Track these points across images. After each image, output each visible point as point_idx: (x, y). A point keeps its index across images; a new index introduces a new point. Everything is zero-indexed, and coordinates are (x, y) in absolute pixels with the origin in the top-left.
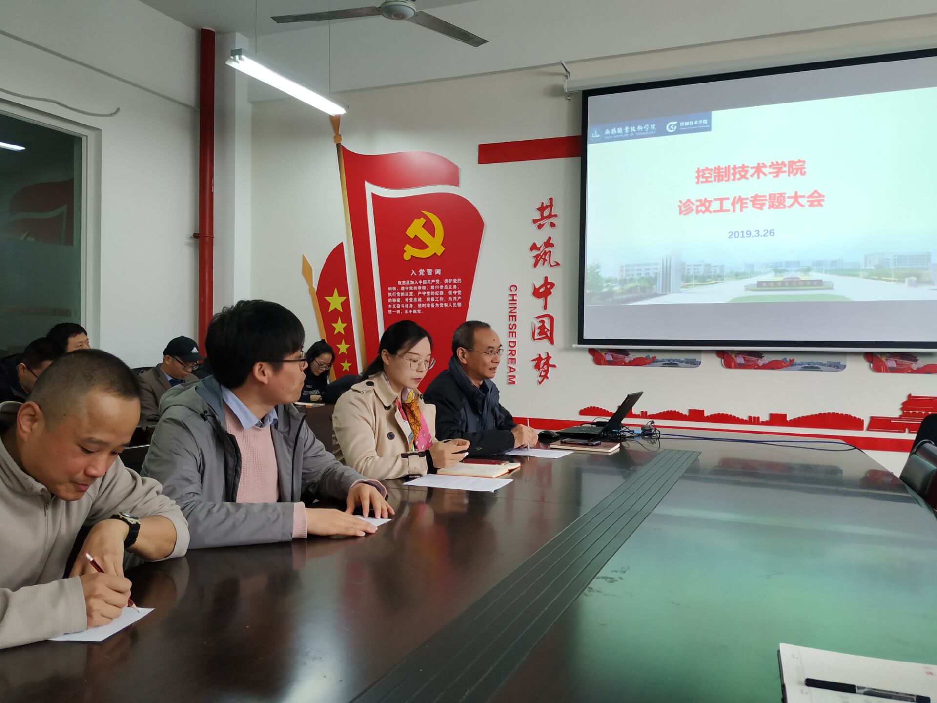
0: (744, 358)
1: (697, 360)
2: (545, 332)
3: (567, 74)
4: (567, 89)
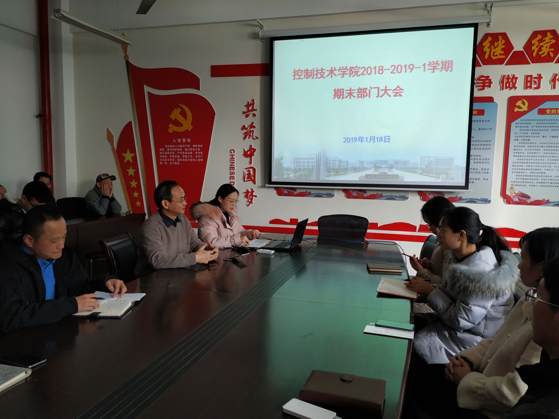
0: (357, 193)
1: (332, 194)
2: (250, 177)
3: (261, 27)
4: (261, 35)
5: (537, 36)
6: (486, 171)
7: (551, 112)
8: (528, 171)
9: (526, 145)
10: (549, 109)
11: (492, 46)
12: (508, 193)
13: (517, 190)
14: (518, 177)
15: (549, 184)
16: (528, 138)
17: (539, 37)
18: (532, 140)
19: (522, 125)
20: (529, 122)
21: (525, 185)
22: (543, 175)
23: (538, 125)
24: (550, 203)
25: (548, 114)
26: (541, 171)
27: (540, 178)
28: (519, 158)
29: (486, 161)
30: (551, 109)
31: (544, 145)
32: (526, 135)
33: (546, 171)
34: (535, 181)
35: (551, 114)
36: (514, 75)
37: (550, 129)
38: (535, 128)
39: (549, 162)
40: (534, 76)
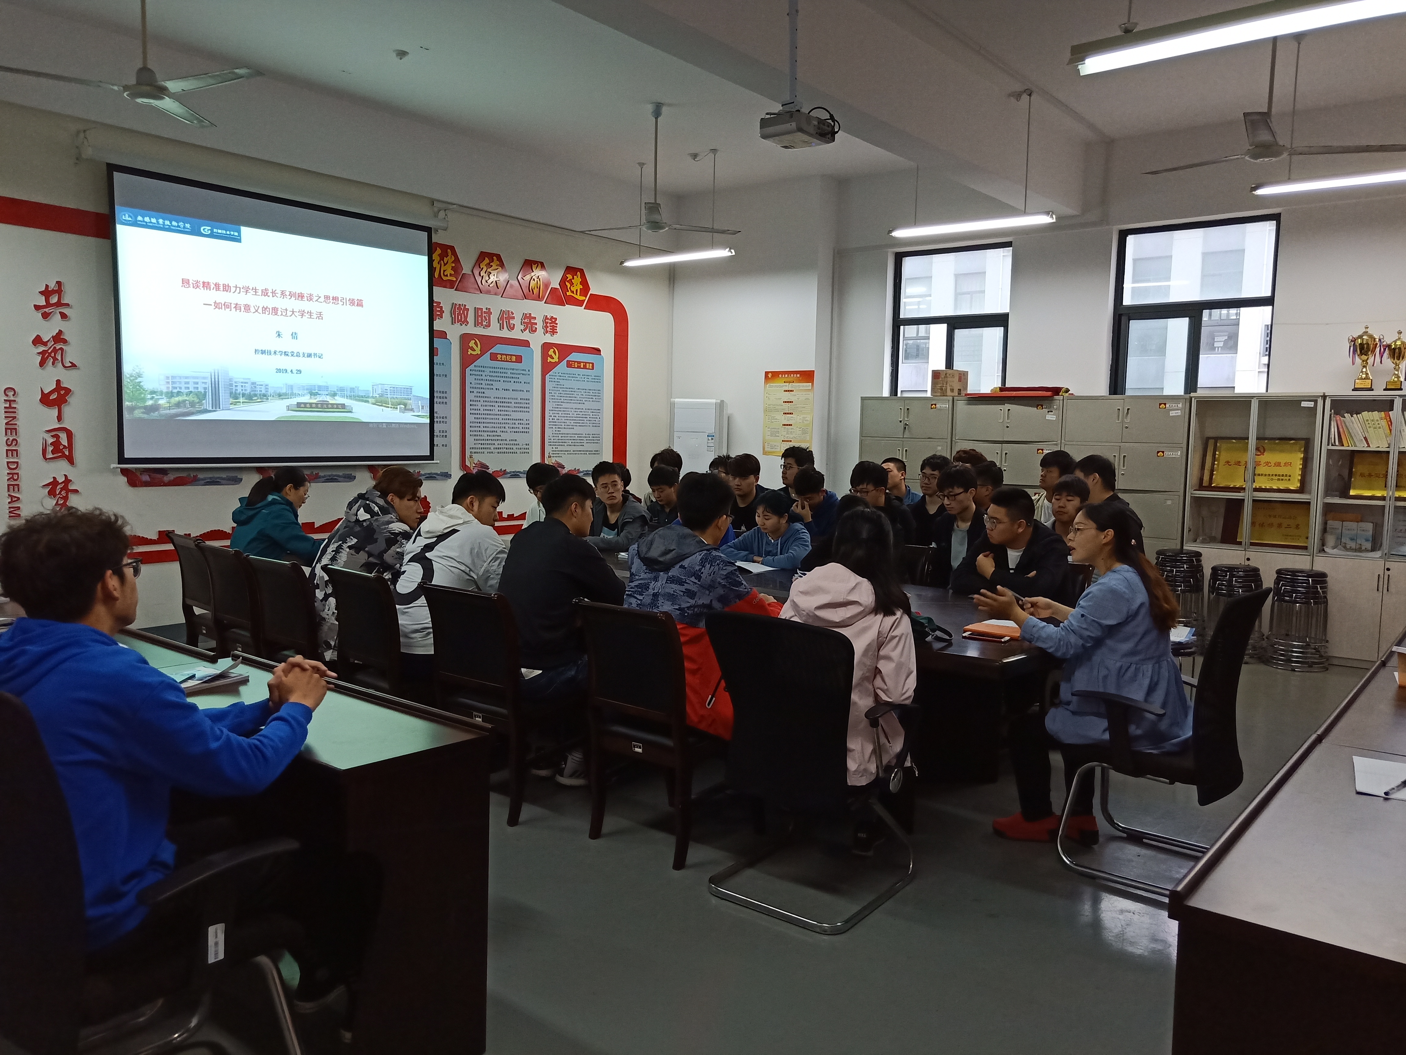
5: (485, 259)
6: (444, 434)
7: (501, 358)
8: (486, 434)
9: (482, 399)
10: (500, 354)
11: (442, 261)
12: (468, 463)
13: (477, 458)
14: (476, 442)
15: (505, 450)
16: (483, 390)
17: (487, 261)
18: (488, 393)
19: (476, 373)
20: (483, 369)
21: (484, 452)
22: (499, 438)
23: (491, 374)
24: (507, 474)
25: (499, 361)
26: (497, 434)
27: (496, 443)
28: (476, 416)
29: (443, 420)
30: (502, 354)
31: (497, 400)
32: (481, 386)
33: (501, 434)
34: (492, 447)
35: (502, 361)
36: (465, 305)
37: (502, 379)
38: (488, 378)
39: (504, 421)
40: (484, 310)
